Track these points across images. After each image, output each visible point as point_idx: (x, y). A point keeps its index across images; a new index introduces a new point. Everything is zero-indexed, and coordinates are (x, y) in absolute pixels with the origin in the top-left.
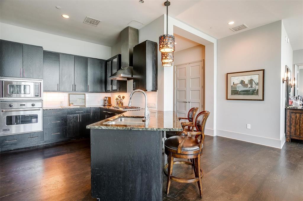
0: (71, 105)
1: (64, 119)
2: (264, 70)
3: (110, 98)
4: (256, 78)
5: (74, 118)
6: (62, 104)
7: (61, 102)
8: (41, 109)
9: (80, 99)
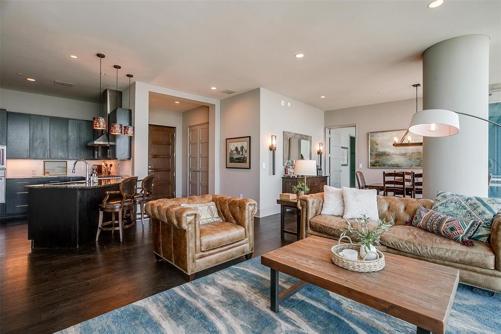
0: (46, 174)
2: (250, 137)
4: (245, 144)
6: (35, 173)
7: (34, 171)
8: (3, 178)
9: (59, 167)
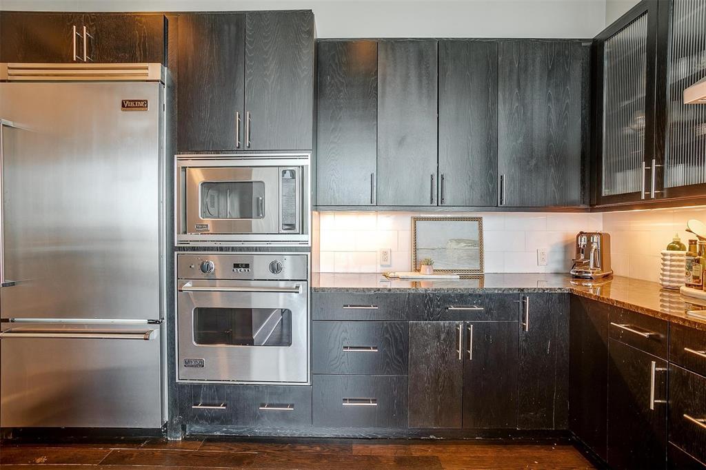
1: (396, 339)
3: (604, 238)
5: (439, 337)
6: (388, 263)
7: (385, 253)
8: (304, 284)
9: (459, 241)
